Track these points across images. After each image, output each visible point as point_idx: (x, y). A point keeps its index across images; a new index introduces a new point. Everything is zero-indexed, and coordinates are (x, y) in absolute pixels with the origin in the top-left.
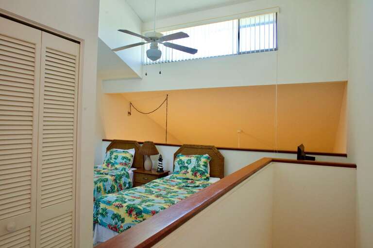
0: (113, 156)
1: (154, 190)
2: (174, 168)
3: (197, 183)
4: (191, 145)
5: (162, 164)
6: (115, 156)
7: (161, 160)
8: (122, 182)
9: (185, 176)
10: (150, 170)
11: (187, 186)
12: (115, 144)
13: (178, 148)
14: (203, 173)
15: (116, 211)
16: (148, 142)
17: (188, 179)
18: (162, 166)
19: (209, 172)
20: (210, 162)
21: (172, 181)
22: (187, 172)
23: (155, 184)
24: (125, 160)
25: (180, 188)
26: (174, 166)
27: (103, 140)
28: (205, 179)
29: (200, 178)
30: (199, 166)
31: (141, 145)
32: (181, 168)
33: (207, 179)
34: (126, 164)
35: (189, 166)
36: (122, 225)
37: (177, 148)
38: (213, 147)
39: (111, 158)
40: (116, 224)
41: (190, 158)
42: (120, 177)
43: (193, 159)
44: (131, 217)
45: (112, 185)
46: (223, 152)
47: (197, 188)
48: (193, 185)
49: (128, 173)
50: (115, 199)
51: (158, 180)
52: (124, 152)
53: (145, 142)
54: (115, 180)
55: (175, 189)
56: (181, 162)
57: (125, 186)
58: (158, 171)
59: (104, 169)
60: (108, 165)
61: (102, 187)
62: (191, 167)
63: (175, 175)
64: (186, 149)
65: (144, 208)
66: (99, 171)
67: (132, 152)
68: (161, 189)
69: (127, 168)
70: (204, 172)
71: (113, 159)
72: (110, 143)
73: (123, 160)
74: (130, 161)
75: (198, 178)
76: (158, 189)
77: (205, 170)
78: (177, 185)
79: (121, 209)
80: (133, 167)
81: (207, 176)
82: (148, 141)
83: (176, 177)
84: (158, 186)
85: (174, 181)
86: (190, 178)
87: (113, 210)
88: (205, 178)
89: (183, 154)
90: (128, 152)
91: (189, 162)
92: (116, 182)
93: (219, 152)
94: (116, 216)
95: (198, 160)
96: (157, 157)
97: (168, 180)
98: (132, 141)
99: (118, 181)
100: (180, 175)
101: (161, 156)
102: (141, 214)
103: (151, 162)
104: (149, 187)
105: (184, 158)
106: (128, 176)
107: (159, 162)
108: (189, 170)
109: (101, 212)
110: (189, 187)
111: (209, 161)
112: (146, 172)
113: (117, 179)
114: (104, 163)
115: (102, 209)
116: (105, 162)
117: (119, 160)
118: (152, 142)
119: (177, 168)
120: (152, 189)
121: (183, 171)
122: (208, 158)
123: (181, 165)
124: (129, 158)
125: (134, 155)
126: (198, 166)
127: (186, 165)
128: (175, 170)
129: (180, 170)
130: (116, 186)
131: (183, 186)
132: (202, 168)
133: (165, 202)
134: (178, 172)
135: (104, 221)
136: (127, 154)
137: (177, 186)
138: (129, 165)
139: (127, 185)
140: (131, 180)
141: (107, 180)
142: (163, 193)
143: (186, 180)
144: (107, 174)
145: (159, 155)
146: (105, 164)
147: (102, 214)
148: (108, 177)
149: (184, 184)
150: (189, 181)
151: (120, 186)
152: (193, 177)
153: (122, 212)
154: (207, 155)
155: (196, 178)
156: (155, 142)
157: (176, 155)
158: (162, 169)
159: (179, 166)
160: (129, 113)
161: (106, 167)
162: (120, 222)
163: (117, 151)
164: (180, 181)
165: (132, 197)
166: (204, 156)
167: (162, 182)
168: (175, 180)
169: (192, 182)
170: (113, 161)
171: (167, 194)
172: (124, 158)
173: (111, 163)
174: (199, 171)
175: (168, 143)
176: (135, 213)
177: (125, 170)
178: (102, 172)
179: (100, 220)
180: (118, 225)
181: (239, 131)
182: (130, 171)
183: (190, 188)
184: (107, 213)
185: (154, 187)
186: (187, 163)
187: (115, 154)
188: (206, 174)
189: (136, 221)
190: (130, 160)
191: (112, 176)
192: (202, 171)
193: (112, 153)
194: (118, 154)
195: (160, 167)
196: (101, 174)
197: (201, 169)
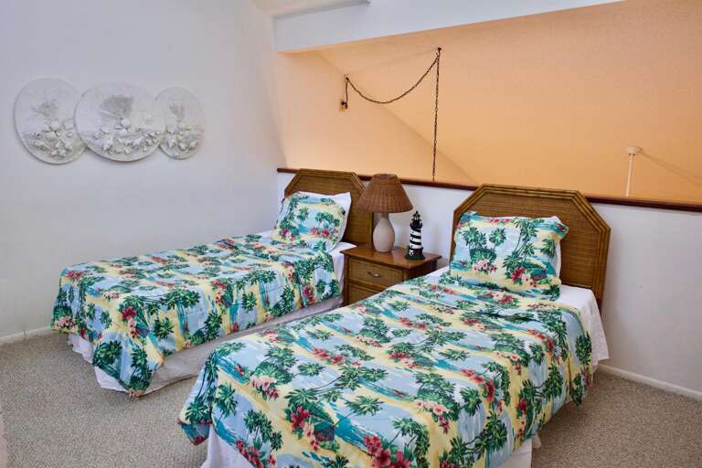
0: (296, 212)
1: (392, 324)
2: (452, 253)
3: (524, 305)
4: (503, 188)
5: (419, 237)
6: (301, 211)
7: (416, 225)
8: (313, 282)
9: (483, 278)
10: (389, 253)
11: (490, 315)
12: (304, 181)
13: (467, 195)
14: (539, 275)
15: (258, 406)
16: (384, 176)
17: (493, 287)
18: (419, 244)
19: (558, 270)
20: (562, 241)
21: (446, 291)
22: (490, 268)
23: (397, 298)
24: (326, 222)
25: (470, 321)
26: (453, 245)
27: (280, 170)
28: (547, 292)
29: (530, 288)
30: (529, 250)
31: (366, 184)
32: (472, 252)
33: (554, 291)
34: (327, 233)
35: (498, 250)
36: (275, 454)
37: (464, 196)
38: (576, 194)
39: (292, 218)
40: (258, 446)
41: (501, 227)
42: (309, 267)
43: (512, 228)
44: (300, 437)
45: (287, 291)
46: (605, 212)
47: (524, 325)
48: (510, 312)
49: (329, 257)
50: (262, 359)
51: (405, 287)
52: (323, 200)
53: (375, 176)
54: (295, 278)
55: (455, 322)
56: (475, 236)
57: (322, 290)
58: (408, 257)
59: (274, 243)
60: (285, 232)
61: (258, 297)
62: (503, 252)
63: (455, 272)
64: (488, 199)
65: (342, 418)
66: (259, 249)
67: (344, 200)
68: (412, 318)
69: (329, 242)
70: (544, 272)
71: (295, 218)
72: (292, 176)
73: (320, 220)
74: (336, 225)
75: (526, 285)
76: (404, 320)
77: (548, 264)
78: (460, 306)
79: (271, 401)
80: (345, 240)
81: (553, 283)
82: (384, 173)
83: (459, 279)
84: (405, 307)
85: (452, 293)
86: (501, 284)
87: (249, 397)
88: (547, 287)
89: (481, 213)
90: (333, 202)
91: (500, 237)
92: (298, 281)
93: (593, 212)
94: (256, 421)
95: (527, 233)
96: (408, 217)
97: (434, 288)
98: (346, 173)
99: (302, 280)
100: (470, 275)
101: (417, 215)
102: (332, 439)
103: (391, 232)
104: (377, 312)
105: (484, 226)
106: (329, 266)
107: (411, 231)
108: (498, 262)
109: (217, 396)
110: (497, 316)
111: (560, 237)
112: (377, 258)
113: (301, 272)
114: (275, 228)
115: (221, 387)
116: (278, 225)
117: (311, 222)
118: (395, 177)
119: (463, 253)
120: (387, 320)
121: (480, 263)
122: (560, 229)
123: (473, 246)
124: (336, 216)
125: (347, 208)
126: (526, 252)
127: (490, 245)
128: (455, 257)
129: (469, 260)
130: (296, 292)
131: (480, 313)
132: (539, 259)
133: (422, 392)
134: (463, 265)
135: (227, 427)
136: (331, 207)
137: (459, 313)
138: (336, 234)
139: (327, 290)
140: (337, 275)
141: (272, 276)
142: (418, 337)
143: (488, 291)
144: (276, 259)
145: (413, 212)
146: (279, 230)
147: (221, 404)
148: (277, 267)
149: (481, 306)
150: (499, 295)
151: (308, 292)
152: (509, 284)
153: (275, 413)
154: (555, 220)
155: (517, 287)
156: (402, 175)
157: (459, 216)
158: (419, 252)
159: (467, 249)
160: (344, 104)
161: (279, 238)
162: (269, 443)
163: (307, 197)
164: (471, 293)
165: (317, 352)
166: (546, 220)
167: (416, 294)
168: (455, 287)
169: (507, 299)
170: (295, 223)
171: (427, 348)
172: (322, 217)
173: (291, 227)
174: (529, 266)
175: (438, 179)
176: (312, 428)
177: (324, 249)
178: (265, 252)
179: (216, 420)
180: (264, 454)
181: (631, 150)
182: (337, 251)
183: (501, 322)
184: (234, 404)
185: (393, 312)
186: (493, 240)
187: (301, 206)
188: (550, 276)
189: (315, 457)
190: (336, 222)
191: (288, 264)
192: (537, 266)
193: (293, 204)
194: (307, 206)
195: (415, 247)
196: (262, 256)
197: (534, 261)
